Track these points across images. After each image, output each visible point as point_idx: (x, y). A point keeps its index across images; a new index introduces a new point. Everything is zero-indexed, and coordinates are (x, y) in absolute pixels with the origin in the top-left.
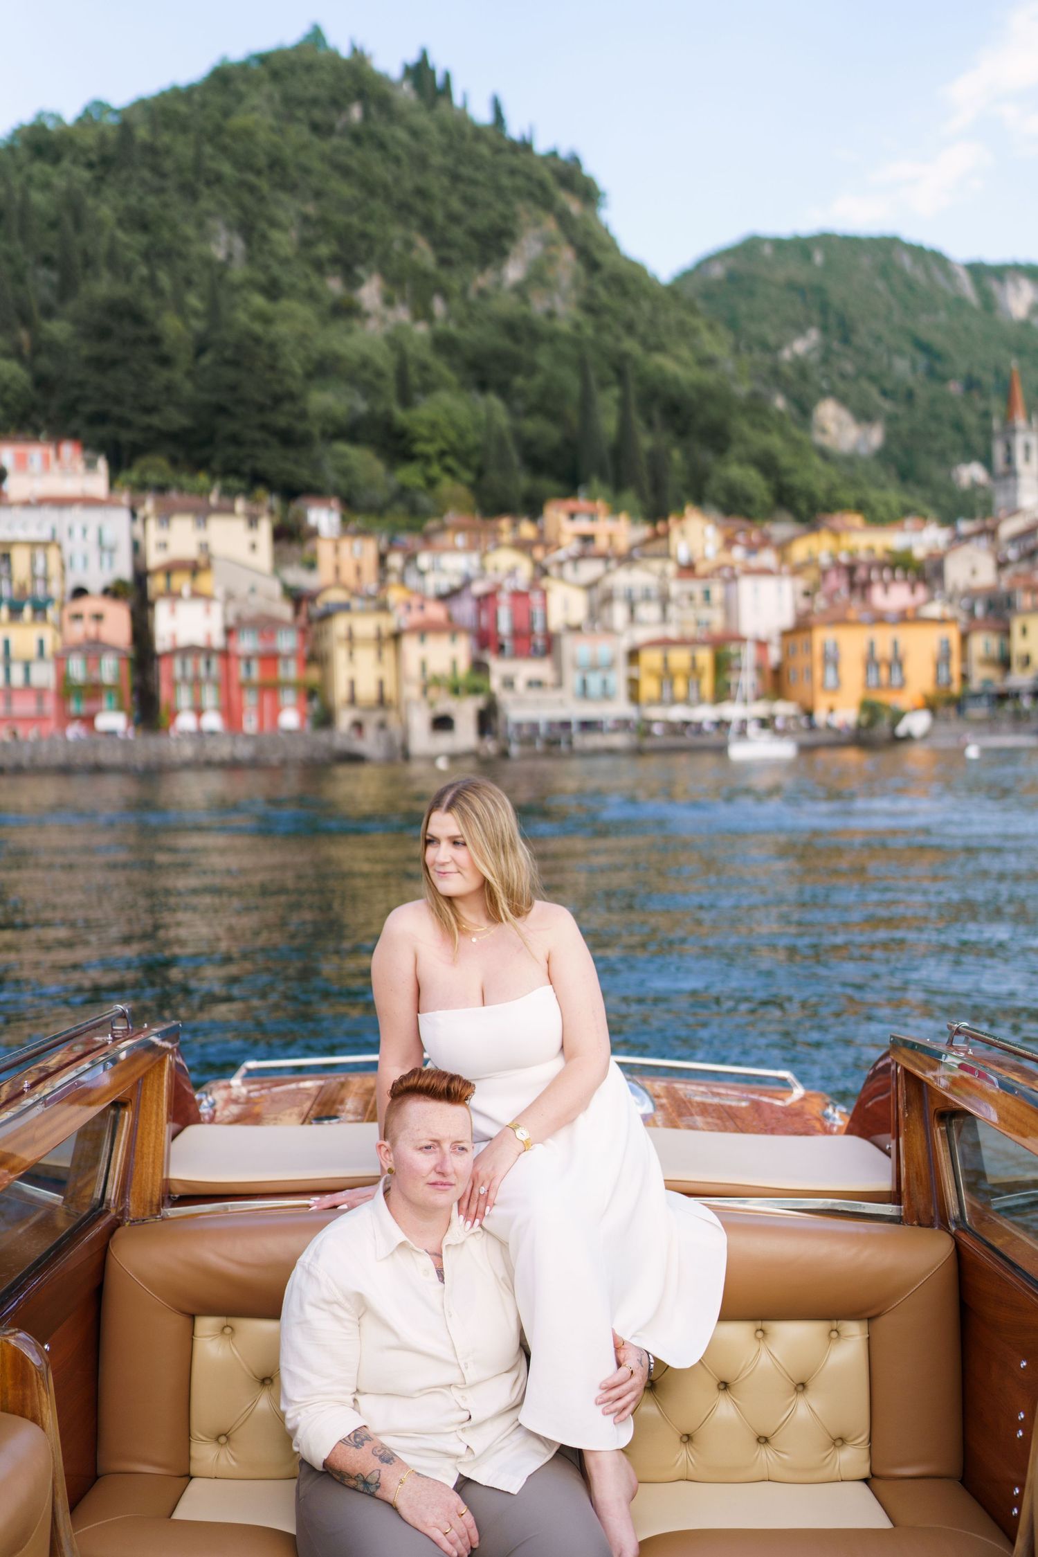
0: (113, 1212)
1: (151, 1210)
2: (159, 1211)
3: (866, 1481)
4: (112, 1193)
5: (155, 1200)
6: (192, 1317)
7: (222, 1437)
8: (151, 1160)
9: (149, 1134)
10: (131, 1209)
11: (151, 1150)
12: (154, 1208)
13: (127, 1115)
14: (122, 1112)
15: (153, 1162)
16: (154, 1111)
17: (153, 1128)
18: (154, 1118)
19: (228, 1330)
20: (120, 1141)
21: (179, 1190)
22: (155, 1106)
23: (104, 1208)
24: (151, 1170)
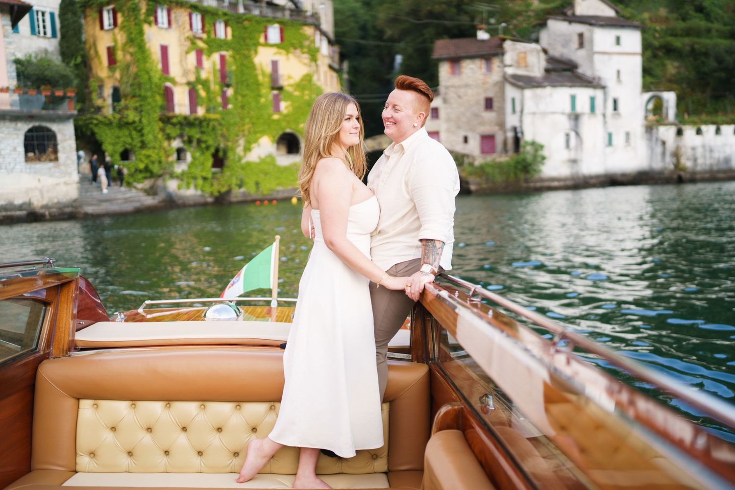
0: (42, 353)
1: (63, 353)
2: (67, 353)
3: (386, 473)
4: (42, 344)
5: (65, 349)
6: (79, 399)
7: (92, 454)
8: (63, 330)
9: (63, 318)
10: (53, 352)
11: (64, 326)
12: (64, 352)
13: (50, 310)
14: (48, 308)
15: (65, 331)
16: (65, 308)
17: (65, 315)
18: (65, 311)
19: (95, 406)
20: (47, 320)
21: (80, 346)
22: (66, 306)
23: (37, 350)
24: (63, 335)
